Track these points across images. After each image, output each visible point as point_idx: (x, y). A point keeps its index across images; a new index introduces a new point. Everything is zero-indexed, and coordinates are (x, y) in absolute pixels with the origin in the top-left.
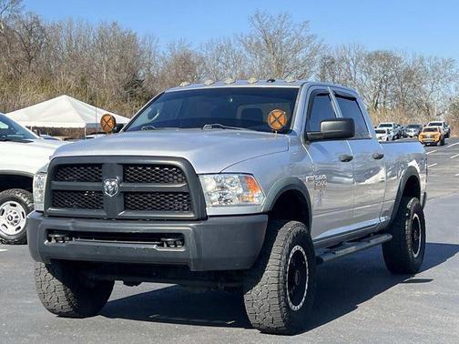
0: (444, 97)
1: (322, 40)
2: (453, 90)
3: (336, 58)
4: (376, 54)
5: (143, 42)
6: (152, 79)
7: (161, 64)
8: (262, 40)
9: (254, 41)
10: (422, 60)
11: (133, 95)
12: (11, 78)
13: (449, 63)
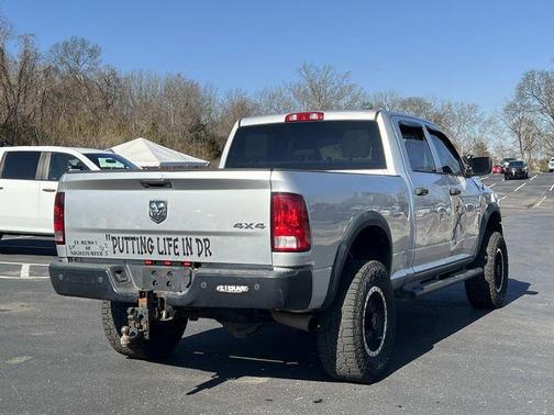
0: (469, 137)
1: (362, 89)
2: (477, 132)
3: (374, 104)
4: (410, 100)
5: (205, 91)
6: (214, 124)
7: (220, 110)
8: (309, 89)
9: (302, 90)
10: (450, 106)
11: (198, 138)
12: (92, 122)
13: (473, 108)
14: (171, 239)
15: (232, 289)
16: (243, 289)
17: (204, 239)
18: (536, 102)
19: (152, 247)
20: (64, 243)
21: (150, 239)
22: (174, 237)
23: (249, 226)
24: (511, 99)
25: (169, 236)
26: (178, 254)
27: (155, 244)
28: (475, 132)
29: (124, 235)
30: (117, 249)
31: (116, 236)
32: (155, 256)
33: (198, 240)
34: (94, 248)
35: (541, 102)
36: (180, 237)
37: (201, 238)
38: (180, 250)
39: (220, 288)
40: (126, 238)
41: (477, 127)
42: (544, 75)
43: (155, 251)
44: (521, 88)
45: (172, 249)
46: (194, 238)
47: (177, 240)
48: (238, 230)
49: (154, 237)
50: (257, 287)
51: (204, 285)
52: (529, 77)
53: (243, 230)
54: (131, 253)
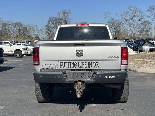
14: (84, 62)
15: (110, 77)
16: (114, 77)
17: (96, 62)
18: (53, 25)
19: (76, 65)
20: (39, 65)
21: (76, 63)
22: (85, 62)
23: (114, 57)
24: (46, 24)
25: (83, 61)
26: (86, 67)
27: (77, 64)
28: (36, 33)
29: (65, 62)
30: (62, 66)
31: (62, 62)
32: (77, 68)
33: (94, 62)
34: (52, 66)
35: (54, 25)
36: (87, 62)
37: (95, 62)
38: (87, 66)
39: (106, 77)
40: (66, 63)
41: (37, 31)
42: (55, 18)
43: (77, 66)
44: (49, 21)
45: (84, 66)
46: (92, 62)
47: (86, 62)
48: (109, 59)
49: (77, 62)
50: (119, 76)
51: (100, 76)
52: (51, 18)
53: (111, 59)
54: (68, 67)
